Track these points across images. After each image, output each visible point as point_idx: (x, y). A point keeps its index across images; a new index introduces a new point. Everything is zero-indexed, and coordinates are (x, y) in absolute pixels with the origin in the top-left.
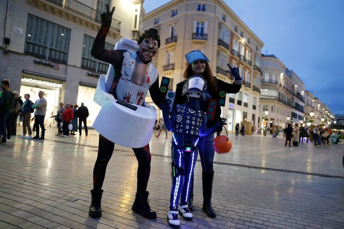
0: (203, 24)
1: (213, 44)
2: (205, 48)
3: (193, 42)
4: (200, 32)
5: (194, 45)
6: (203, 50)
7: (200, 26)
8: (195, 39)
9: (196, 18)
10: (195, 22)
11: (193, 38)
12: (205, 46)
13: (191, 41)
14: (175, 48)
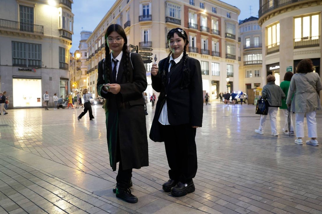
0: (148, 6)
1: (158, 22)
2: (151, 27)
3: (141, 24)
4: (146, 14)
5: (142, 27)
6: (150, 29)
7: (146, 8)
8: (142, 21)
9: (141, 2)
10: (141, 6)
11: (139, 21)
12: (151, 26)
13: (138, 23)
14: (130, 32)
